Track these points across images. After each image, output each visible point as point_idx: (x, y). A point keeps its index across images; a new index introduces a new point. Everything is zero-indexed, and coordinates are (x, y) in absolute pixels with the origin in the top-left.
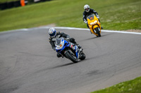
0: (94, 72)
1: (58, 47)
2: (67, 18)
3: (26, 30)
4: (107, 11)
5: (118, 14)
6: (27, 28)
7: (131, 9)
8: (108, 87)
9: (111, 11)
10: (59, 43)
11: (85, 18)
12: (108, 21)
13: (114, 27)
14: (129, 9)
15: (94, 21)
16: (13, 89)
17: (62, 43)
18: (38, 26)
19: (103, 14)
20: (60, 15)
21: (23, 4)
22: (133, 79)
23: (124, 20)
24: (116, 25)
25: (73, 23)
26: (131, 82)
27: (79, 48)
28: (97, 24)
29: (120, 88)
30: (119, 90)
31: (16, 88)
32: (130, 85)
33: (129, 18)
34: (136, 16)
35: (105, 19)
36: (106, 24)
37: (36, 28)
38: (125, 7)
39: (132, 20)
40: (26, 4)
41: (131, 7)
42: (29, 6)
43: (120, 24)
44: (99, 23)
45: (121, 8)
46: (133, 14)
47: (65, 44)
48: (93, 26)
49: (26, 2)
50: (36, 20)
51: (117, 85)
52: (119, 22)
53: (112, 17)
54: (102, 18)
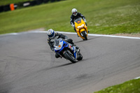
0: (83, 77)
1: (57, 48)
2: (56, 22)
3: (15, 34)
4: (96, 15)
5: (107, 18)
6: (16, 32)
7: (120, 13)
9: (100, 15)
10: (57, 44)
11: (73, 21)
12: (97, 25)
13: (102, 31)
14: (117, 13)
15: (81, 25)
17: (61, 44)
18: (27, 30)
19: (92, 18)
20: (49, 19)
21: (12, 9)
22: (122, 83)
23: (113, 24)
24: (105, 29)
25: (62, 27)
26: (119, 86)
27: (77, 48)
28: (84, 28)
29: (109, 92)
32: (119, 89)
33: (118, 22)
34: (125, 20)
35: (94, 24)
36: (95, 28)
37: (25, 33)
38: (114, 11)
39: (121, 24)
40: (15, 8)
41: (120, 11)
42: (18, 10)
43: (109, 28)
44: (85, 27)
45: (110, 12)
46: (122, 18)
47: (64, 45)
48: (80, 29)
49: (15, 6)
50: (26, 24)
51: (106, 89)
52: (108, 26)
53: (101, 21)
54: (90, 22)
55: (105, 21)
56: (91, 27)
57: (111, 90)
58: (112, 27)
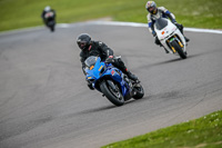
8: (194, 118)
12: (195, 13)
16: (44, 121)
24: (208, 20)
29: (212, 120)
30: (211, 124)
35: (190, 11)
36: (191, 18)
37: (82, 24)
43: (213, 19)
51: (208, 117)
52: (211, 16)
53: (201, 8)
54: (185, 9)
55: (207, 8)
56: (186, 17)
57: (217, 117)
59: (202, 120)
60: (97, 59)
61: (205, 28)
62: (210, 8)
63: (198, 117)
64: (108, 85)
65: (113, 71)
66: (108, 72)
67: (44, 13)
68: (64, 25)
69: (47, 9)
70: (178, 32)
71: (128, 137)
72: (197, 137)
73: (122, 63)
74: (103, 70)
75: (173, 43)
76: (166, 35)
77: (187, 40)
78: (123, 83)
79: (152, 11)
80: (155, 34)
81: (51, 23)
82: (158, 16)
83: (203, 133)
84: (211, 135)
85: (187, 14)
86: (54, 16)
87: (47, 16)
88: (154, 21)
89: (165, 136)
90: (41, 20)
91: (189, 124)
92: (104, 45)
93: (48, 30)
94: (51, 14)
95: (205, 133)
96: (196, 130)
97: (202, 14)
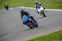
4: (47, 1)
5: (52, 2)
8: (48, 34)
12: (48, 5)
16: (6, 35)
23: (55, 5)
24: (51, 7)
30: (52, 36)
31: (7, 34)
32: (57, 33)
33: (57, 4)
36: (47, 6)
43: (53, 7)
46: (59, 2)
51: (52, 34)
52: (53, 6)
53: (49, 3)
54: (45, 4)
55: (51, 4)
56: (45, 6)
58: (55, 6)
59: (50, 35)
60: (26, 16)
61: (51, 9)
62: (52, 3)
63: (49, 34)
64: (29, 23)
65: (30, 19)
66: (29, 20)
67: (5, 5)
68: (11, 8)
69: (6, 4)
70: (44, 10)
71: (29, 39)
72: (48, 39)
73: (32, 17)
74: (27, 19)
75: (42, 13)
76: (40, 10)
77: (46, 12)
78: (33, 22)
79: (37, 4)
80: (37, 10)
81: (7, 8)
82: (38, 5)
83: (50, 38)
84: (52, 39)
85: (46, 5)
86: (8, 6)
87: (6, 6)
88: (37, 7)
89: (39, 39)
90: (4, 7)
91: (46, 36)
92: (27, 12)
93: (6, 10)
94: (7, 5)
95: (51, 38)
96: (48, 37)
97: (50, 5)
